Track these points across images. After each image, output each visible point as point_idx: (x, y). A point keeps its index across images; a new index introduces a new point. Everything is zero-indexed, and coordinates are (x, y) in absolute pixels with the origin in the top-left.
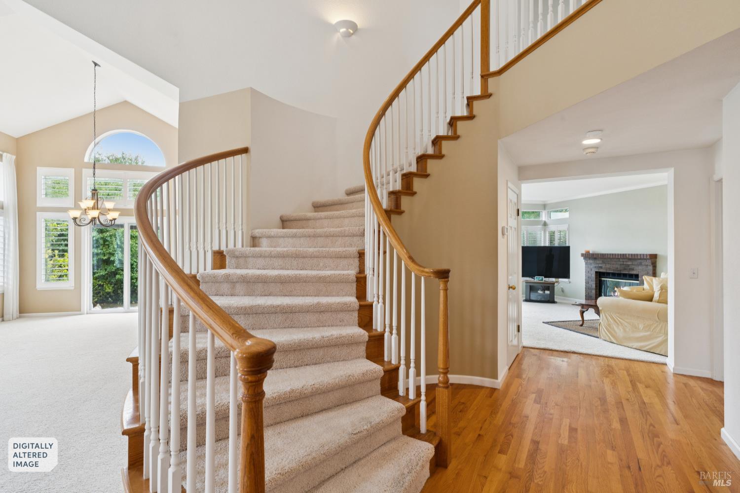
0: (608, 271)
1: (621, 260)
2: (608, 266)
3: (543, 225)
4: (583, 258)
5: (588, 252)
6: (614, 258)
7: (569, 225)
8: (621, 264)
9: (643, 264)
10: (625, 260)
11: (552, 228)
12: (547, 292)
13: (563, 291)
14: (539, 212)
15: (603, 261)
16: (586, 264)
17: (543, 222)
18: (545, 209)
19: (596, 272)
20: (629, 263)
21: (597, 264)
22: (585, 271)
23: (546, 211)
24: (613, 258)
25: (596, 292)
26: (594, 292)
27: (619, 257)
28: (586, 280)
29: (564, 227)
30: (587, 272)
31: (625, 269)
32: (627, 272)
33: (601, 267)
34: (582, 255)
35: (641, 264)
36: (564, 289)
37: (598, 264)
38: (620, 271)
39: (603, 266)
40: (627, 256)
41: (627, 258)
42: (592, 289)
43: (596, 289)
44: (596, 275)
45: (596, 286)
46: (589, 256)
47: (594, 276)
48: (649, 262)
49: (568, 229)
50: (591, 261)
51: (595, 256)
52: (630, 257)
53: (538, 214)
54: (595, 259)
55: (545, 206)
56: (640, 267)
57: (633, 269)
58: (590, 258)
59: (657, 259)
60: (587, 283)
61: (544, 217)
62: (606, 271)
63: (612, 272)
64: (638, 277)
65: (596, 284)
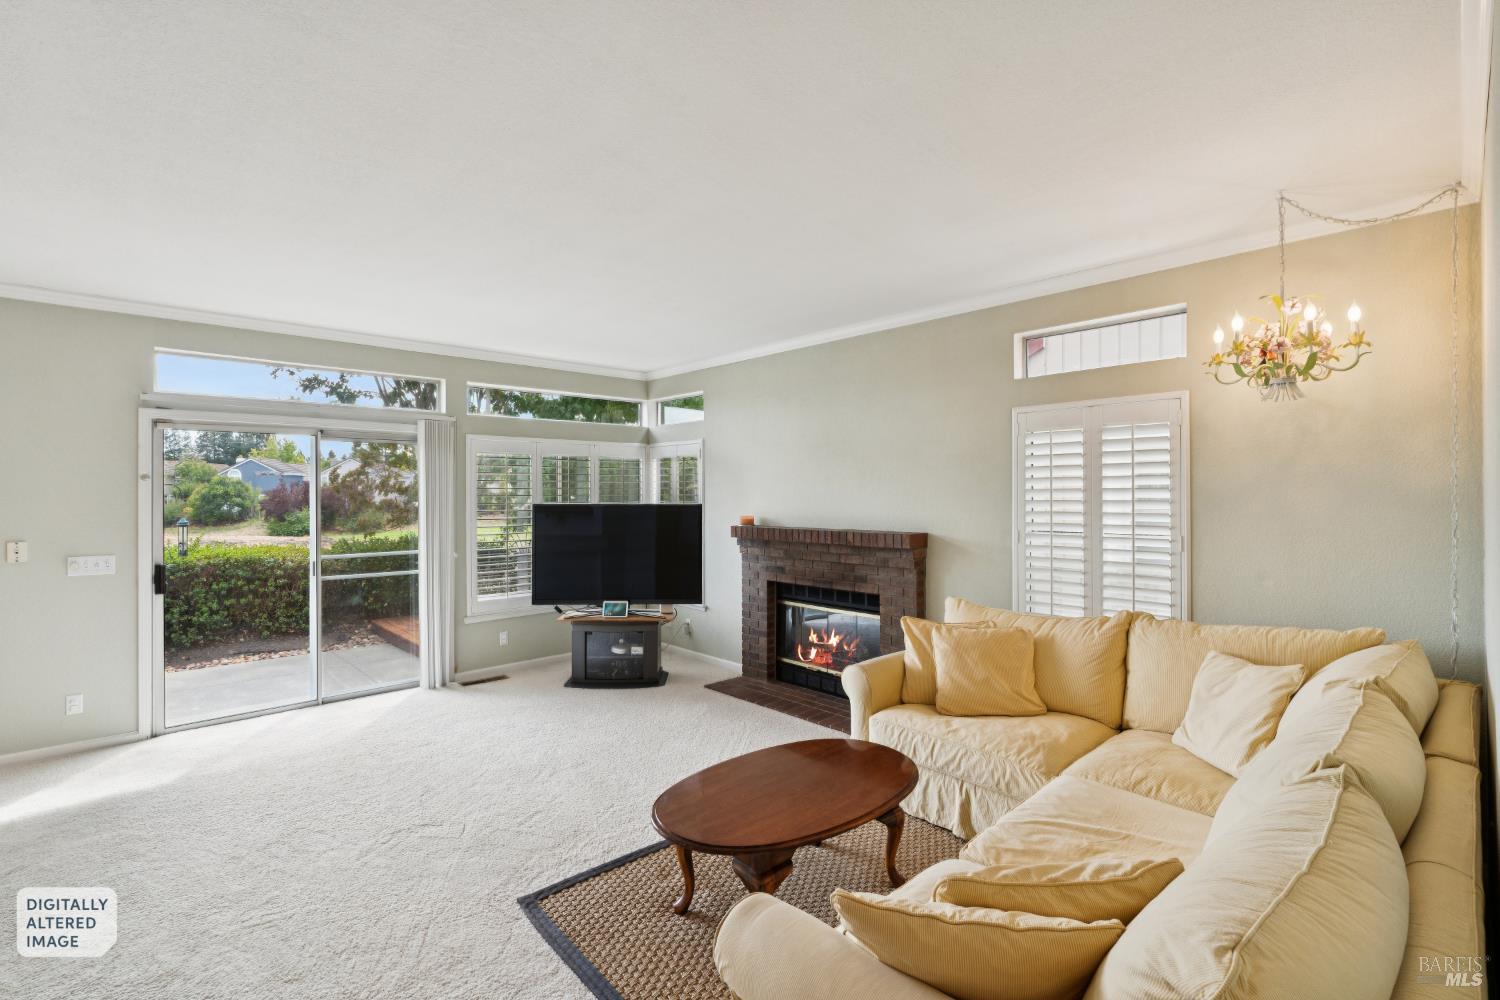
0: (799, 583)
1: (833, 550)
2: (799, 566)
3: (642, 442)
4: (735, 539)
5: (749, 522)
6: (818, 544)
7: (704, 441)
8: (832, 563)
9: (891, 565)
10: (844, 551)
11: (667, 449)
12: (637, 650)
13: (690, 633)
14: (635, 405)
15: (786, 552)
16: (745, 557)
17: (643, 433)
18: (647, 396)
19: (770, 584)
20: (855, 560)
21: (771, 558)
22: (740, 577)
23: (653, 401)
24: (811, 544)
25: (770, 642)
26: (763, 641)
27: (829, 542)
28: (744, 605)
29: (691, 448)
30: (747, 582)
31: (843, 578)
32: (848, 588)
33: (782, 570)
34: (735, 531)
35: (885, 564)
36: (694, 628)
37: (776, 559)
38: (831, 583)
39: (787, 564)
40: (850, 538)
41: (848, 546)
42: (760, 633)
43: (769, 635)
44: (770, 592)
45: (770, 625)
46: (750, 535)
47: (763, 594)
48: (907, 560)
49: (703, 451)
50: (756, 551)
51: (766, 537)
52: (858, 543)
53: (630, 411)
54: (766, 543)
55: (647, 387)
56: (882, 575)
57: (863, 580)
58: (752, 541)
59: (928, 550)
60: (746, 614)
61: (647, 419)
62: (792, 582)
63: (809, 584)
64: (878, 605)
65: (769, 618)
